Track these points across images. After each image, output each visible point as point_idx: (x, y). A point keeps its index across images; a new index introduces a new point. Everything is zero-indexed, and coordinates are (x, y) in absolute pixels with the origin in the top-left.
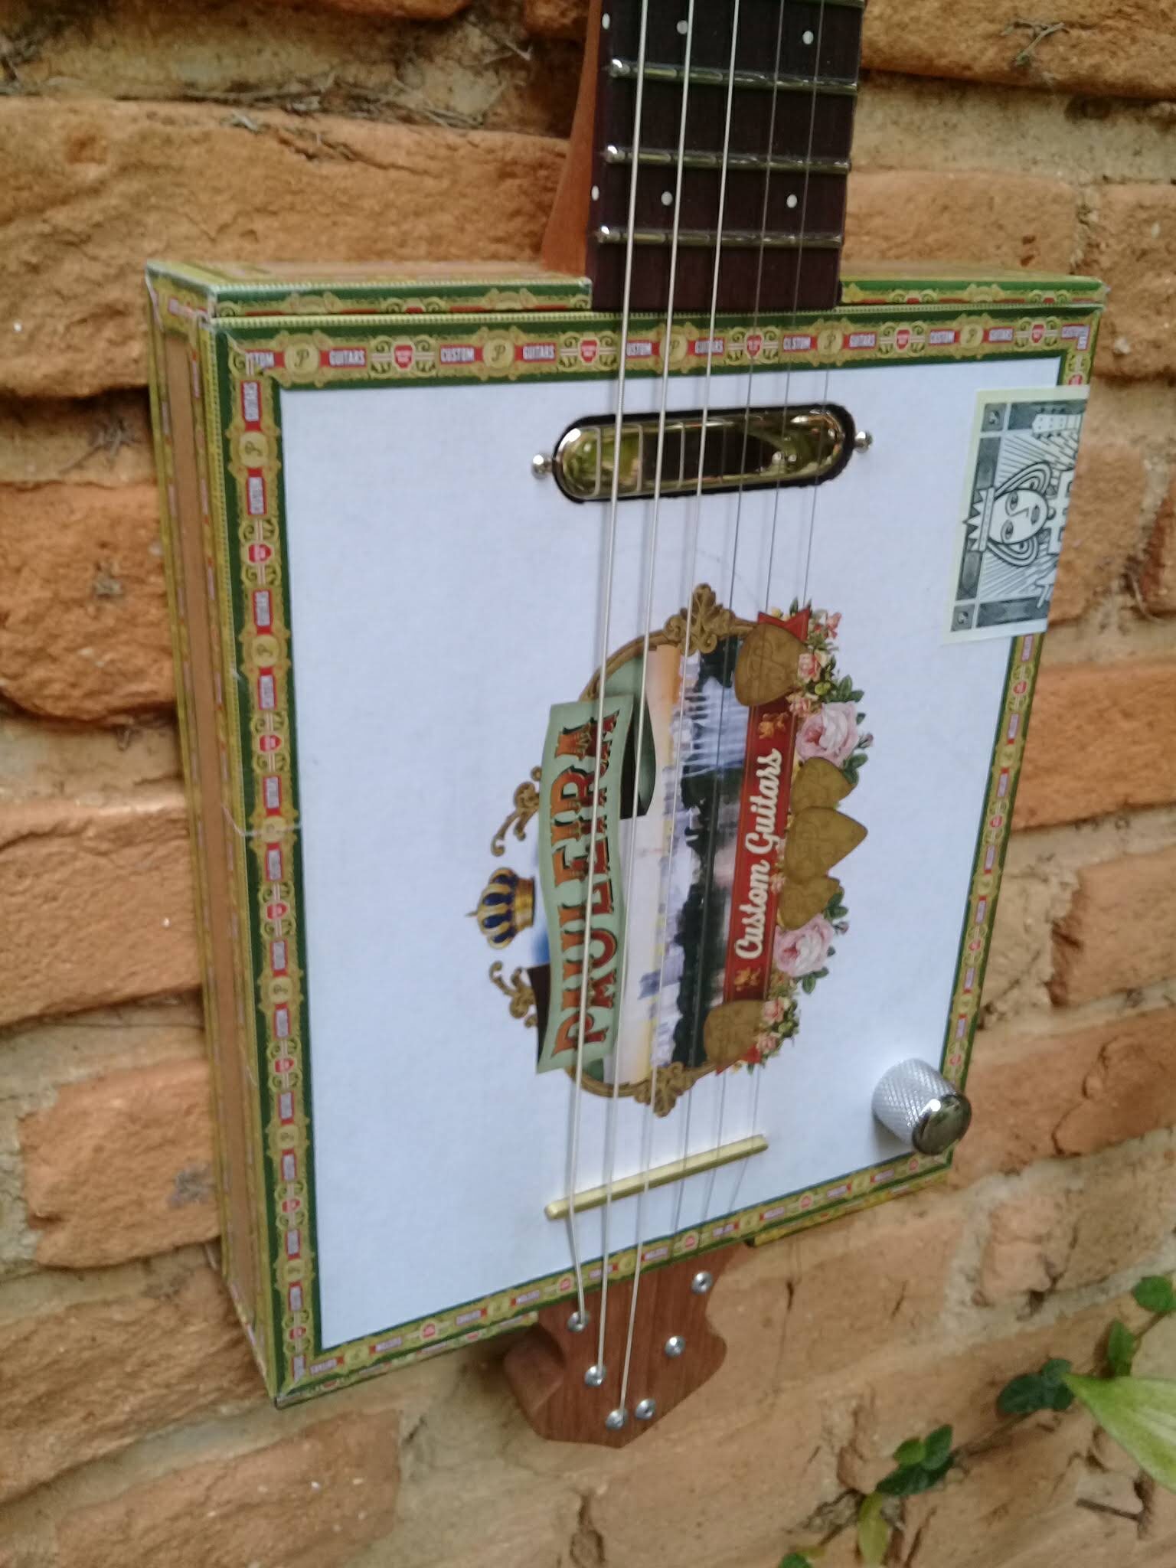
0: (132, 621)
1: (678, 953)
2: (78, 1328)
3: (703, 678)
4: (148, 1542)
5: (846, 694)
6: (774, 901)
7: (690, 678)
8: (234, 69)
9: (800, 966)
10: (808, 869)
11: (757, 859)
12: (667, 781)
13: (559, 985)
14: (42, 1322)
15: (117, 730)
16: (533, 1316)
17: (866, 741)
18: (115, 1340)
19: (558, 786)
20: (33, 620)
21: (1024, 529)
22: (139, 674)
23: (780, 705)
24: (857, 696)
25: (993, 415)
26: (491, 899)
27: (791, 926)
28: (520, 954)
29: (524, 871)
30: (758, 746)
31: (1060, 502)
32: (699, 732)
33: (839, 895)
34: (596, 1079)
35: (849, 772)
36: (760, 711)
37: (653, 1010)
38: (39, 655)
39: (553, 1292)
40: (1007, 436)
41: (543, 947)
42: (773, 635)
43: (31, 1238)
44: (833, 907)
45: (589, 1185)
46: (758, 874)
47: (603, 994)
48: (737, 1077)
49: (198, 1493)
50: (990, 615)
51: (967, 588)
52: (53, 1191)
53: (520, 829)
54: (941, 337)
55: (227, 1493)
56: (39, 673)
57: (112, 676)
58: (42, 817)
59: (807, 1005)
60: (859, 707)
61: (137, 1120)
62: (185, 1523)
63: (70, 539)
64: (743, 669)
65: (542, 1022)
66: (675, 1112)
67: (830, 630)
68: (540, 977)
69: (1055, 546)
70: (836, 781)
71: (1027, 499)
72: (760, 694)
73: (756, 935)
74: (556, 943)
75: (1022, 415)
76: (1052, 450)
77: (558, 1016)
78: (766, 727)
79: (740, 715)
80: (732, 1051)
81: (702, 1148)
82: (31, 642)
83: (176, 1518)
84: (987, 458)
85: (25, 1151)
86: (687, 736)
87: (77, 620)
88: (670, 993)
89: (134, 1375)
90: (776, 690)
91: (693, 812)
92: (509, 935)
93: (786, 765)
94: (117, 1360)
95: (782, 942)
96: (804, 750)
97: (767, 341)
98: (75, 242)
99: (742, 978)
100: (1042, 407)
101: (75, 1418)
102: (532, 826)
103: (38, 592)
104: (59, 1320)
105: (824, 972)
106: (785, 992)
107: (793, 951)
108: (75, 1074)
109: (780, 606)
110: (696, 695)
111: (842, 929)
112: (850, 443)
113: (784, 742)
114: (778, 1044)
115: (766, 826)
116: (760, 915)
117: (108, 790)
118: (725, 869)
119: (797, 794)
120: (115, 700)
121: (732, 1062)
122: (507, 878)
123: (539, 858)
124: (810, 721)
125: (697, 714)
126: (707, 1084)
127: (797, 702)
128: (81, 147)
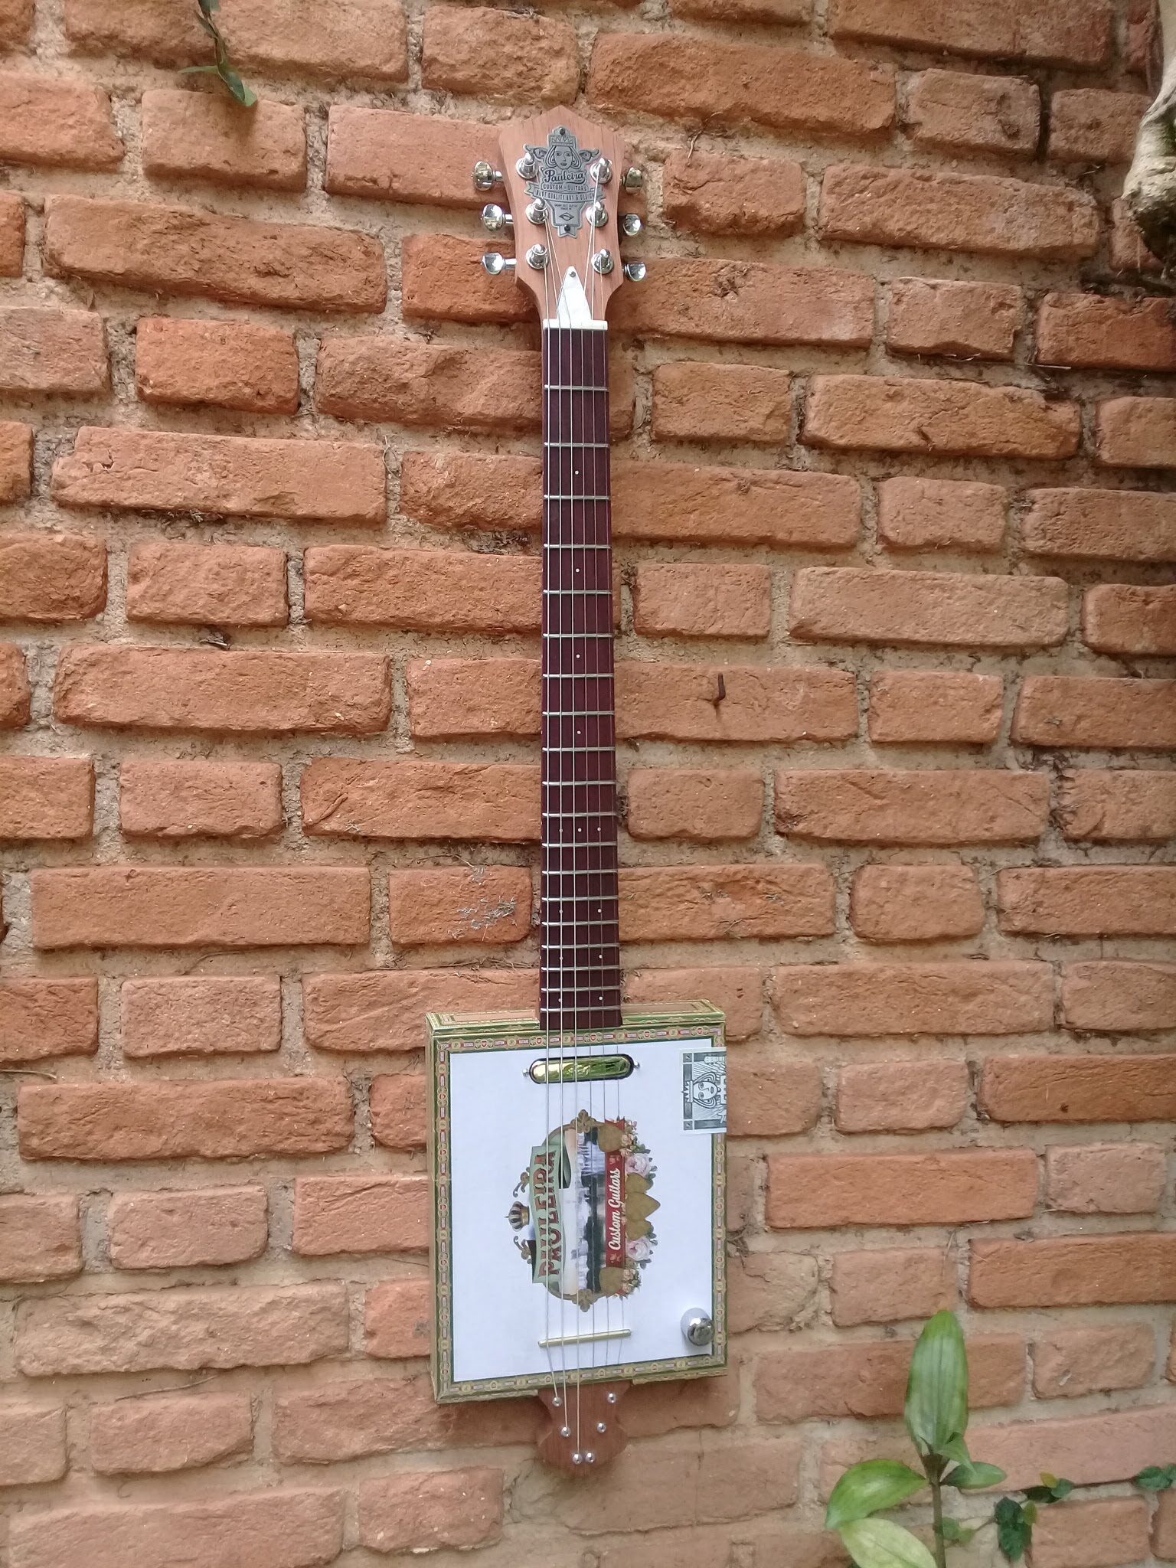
0: (415, 1116)
1: (585, 1243)
2: (377, 1388)
3: (586, 1141)
4: (395, 1500)
5: (643, 1150)
6: (623, 1228)
7: (582, 1141)
8: (457, 958)
9: (638, 1256)
10: (636, 1217)
11: (614, 1210)
12: (575, 1177)
13: (539, 1249)
14: (366, 1382)
15: (409, 1152)
16: (535, 1392)
17: (654, 1169)
18: (390, 1396)
19: (536, 1175)
20: (387, 1115)
21: (708, 1095)
22: (416, 1134)
23: (617, 1153)
24: (648, 1151)
25: (687, 1057)
26: (513, 1212)
27: (632, 1239)
28: (524, 1234)
29: (525, 1204)
30: (610, 1167)
31: (722, 1086)
32: (586, 1160)
33: (652, 1229)
34: (554, 1289)
35: (649, 1179)
36: (608, 1155)
37: (577, 1266)
38: (388, 1126)
39: (543, 1382)
40: (694, 1064)
41: (533, 1233)
42: (611, 1128)
43: (365, 1342)
44: (650, 1233)
45: (556, 1335)
46: (615, 1215)
47: (555, 1254)
48: (614, 1300)
49: (416, 1484)
50: (699, 1125)
51: (688, 1114)
52: (374, 1320)
53: (523, 1190)
54: (662, 1033)
55: (426, 1487)
56: (387, 1132)
57: (409, 1133)
58: (384, 1179)
59: (643, 1274)
60: (649, 1156)
61: (405, 1297)
62: (409, 1497)
63: (399, 1091)
64: (601, 1138)
65: (533, 1262)
66: (590, 1311)
67: (633, 1127)
68: (532, 1244)
69: (723, 1102)
70: (644, 1183)
71: (707, 1085)
72: (608, 1148)
73: (617, 1240)
74: (538, 1232)
75: (699, 1057)
76: (715, 1068)
77: (539, 1261)
78: (612, 1160)
79: (602, 1155)
80: (612, 1289)
81: (602, 1329)
82: (386, 1122)
83: (406, 1493)
84: (687, 1071)
85: (367, 1304)
86: (582, 1161)
87: (399, 1116)
88: (584, 1259)
89: (395, 1415)
90: (615, 1148)
91: (586, 1189)
92: (520, 1227)
93: (622, 1174)
94: (390, 1407)
95: (629, 1245)
96: (628, 1170)
97: (597, 1036)
98: (408, 1009)
99: (613, 1258)
100: (707, 1054)
101: (373, 1430)
102: (527, 1188)
103: (389, 1107)
104: (372, 1383)
105: (649, 1261)
106: (633, 1267)
107: (634, 1249)
108: (385, 1278)
109: (613, 1117)
110: (584, 1146)
111: (655, 1243)
112: (632, 1066)
113: (620, 1164)
114: (632, 1289)
115: (617, 1197)
116: (618, 1232)
117: (405, 1173)
118: (602, 1212)
119: (628, 1186)
120: (409, 1142)
121: (613, 1294)
122: (519, 1205)
123: (530, 1199)
124: (629, 1159)
125: (585, 1153)
126: (602, 1301)
127: (623, 1152)
128: (412, 984)
